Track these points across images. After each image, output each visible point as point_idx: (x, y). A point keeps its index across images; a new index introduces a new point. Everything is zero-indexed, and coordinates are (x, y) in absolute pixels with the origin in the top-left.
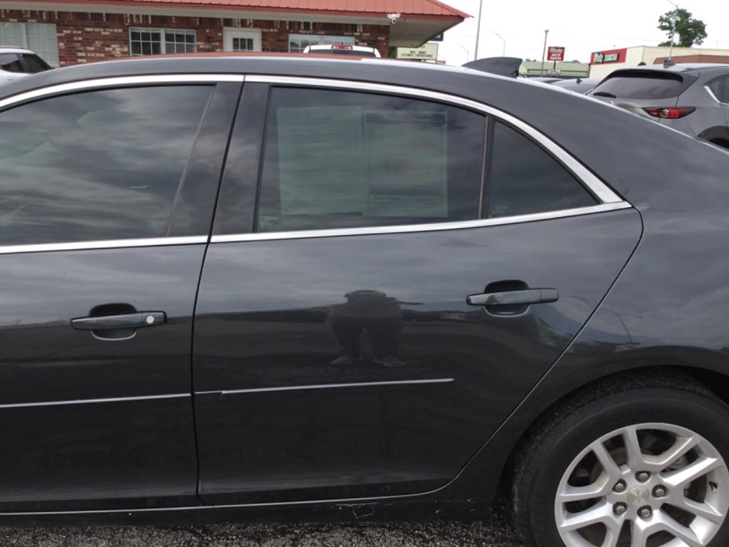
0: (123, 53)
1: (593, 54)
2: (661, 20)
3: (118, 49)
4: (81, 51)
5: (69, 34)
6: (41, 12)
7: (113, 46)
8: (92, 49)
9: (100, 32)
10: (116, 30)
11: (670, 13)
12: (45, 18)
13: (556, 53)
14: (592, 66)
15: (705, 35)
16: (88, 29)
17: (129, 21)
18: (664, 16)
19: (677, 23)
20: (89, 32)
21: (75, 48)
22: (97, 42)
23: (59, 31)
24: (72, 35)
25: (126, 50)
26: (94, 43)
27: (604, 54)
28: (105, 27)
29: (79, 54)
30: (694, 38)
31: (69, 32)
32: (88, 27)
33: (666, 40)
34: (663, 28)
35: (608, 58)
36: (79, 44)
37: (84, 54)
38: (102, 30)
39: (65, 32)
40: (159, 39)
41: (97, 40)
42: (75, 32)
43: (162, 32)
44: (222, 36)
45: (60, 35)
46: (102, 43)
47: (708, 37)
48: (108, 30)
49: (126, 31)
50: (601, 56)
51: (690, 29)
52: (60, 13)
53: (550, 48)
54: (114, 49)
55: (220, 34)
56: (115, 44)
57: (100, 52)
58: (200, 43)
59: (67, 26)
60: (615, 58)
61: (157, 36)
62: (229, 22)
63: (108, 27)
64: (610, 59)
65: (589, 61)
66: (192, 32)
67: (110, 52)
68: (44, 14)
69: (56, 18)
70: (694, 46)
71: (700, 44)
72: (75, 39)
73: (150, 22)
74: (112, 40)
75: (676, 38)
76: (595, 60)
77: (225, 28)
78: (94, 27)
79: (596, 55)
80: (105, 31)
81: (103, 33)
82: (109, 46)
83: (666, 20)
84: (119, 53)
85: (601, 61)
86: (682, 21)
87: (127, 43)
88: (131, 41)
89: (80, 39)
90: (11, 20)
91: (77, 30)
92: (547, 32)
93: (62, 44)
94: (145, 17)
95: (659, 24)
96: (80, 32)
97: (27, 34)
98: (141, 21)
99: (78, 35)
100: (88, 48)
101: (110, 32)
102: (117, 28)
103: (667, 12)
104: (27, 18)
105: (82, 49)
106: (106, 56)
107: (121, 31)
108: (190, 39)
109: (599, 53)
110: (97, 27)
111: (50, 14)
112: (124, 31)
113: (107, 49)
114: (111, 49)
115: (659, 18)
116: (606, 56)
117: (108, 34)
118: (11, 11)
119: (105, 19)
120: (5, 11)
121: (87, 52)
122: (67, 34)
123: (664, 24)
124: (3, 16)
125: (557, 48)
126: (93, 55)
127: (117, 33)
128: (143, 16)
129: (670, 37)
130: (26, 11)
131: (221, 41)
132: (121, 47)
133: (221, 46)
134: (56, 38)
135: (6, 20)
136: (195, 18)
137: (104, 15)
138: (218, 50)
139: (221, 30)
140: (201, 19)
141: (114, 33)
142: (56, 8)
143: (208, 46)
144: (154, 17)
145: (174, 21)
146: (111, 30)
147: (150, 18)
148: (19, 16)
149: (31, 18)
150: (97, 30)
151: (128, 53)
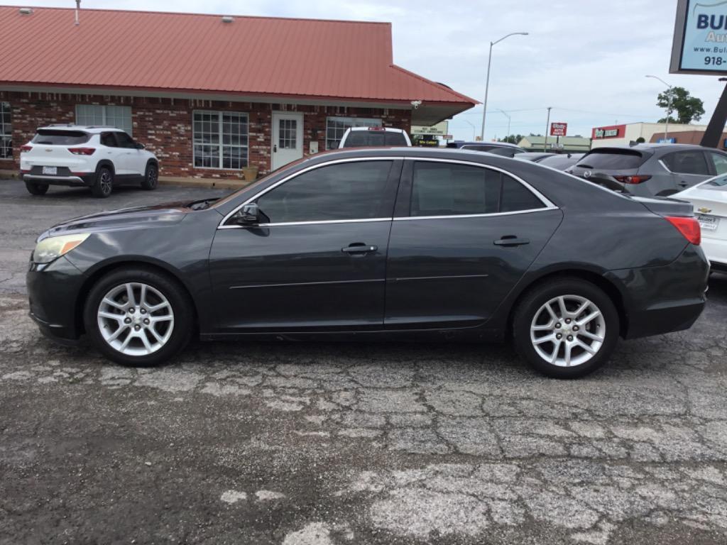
0: (186, 131)
1: (594, 130)
2: (660, 97)
3: (183, 128)
4: (151, 129)
5: (142, 115)
6: (119, 97)
7: (179, 125)
8: (161, 127)
9: (168, 114)
10: (181, 112)
11: (668, 91)
12: (122, 101)
13: (559, 129)
14: (593, 141)
15: (703, 112)
16: (158, 111)
17: (193, 105)
18: (663, 94)
19: (675, 100)
20: (159, 114)
21: (146, 126)
22: (165, 122)
23: (133, 113)
24: (145, 116)
25: (189, 128)
26: (162, 122)
27: (604, 129)
28: (173, 110)
29: (150, 132)
30: (692, 114)
31: (142, 113)
32: (159, 109)
33: (665, 116)
34: (662, 105)
35: (608, 133)
36: (150, 123)
37: (153, 132)
38: (170, 112)
39: (139, 113)
40: (218, 120)
41: (165, 120)
42: (147, 114)
43: (221, 114)
44: (271, 118)
45: (134, 115)
46: (169, 122)
47: (706, 113)
48: (175, 112)
49: (190, 112)
50: (602, 131)
51: (688, 106)
52: (135, 98)
53: (552, 124)
54: (179, 128)
55: (269, 117)
56: (180, 123)
57: (167, 130)
58: (252, 124)
59: (140, 109)
60: (615, 134)
61: (216, 118)
62: (277, 107)
63: (174, 110)
64: (610, 135)
65: (591, 137)
66: (247, 115)
67: (175, 130)
68: (122, 98)
69: (132, 102)
70: (693, 122)
71: (698, 120)
72: (147, 119)
73: (211, 106)
74: (178, 120)
75: (675, 115)
76: (596, 135)
77: (273, 112)
78: (163, 109)
79: (597, 131)
80: (172, 113)
81: (171, 115)
82: (175, 125)
83: (665, 98)
84: (183, 131)
85: (602, 136)
86: (680, 99)
87: (190, 123)
88: (193, 121)
89: (151, 119)
90: (94, 103)
91: (150, 111)
92: (549, 109)
93: (135, 123)
94: (207, 102)
95: (659, 101)
96: (151, 114)
97: (107, 115)
98: (203, 106)
99: (150, 116)
100: (157, 127)
101: (177, 114)
102: (183, 110)
103: (666, 90)
104: (108, 102)
105: (152, 127)
106: (172, 133)
107: (185, 113)
108: (244, 120)
109: (599, 129)
110: (165, 109)
111: (127, 99)
112: (188, 113)
113: (173, 128)
114: (176, 128)
115: (658, 96)
116: (606, 131)
117: (174, 115)
118: (94, 96)
119: (172, 104)
120: (90, 96)
121: (156, 130)
122: (140, 115)
123: (663, 101)
124: (87, 100)
125: (559, 124)
126: (162, 132)
127: (183, 115)
128: (205, 101)
129: (670, 113)
130: (108, 96)
131: (269, 122)
132: (186, 126)
133: (270, 127)
134: (131, 118)
135: (90, 103)
136: (249, 103)
137: (172, 100)
138: (267, 130)
139: (270, 113)
140: (253, 104)
141: (180, 115)
142: (132, 94)
143: (259, 126)
144: (214, 102)
145: (230, 106)
146: (178, 112)
147: (210, 103)
148: (101, 100)
149: (110, 102)
150: (166, 112)
151: (191, 131)
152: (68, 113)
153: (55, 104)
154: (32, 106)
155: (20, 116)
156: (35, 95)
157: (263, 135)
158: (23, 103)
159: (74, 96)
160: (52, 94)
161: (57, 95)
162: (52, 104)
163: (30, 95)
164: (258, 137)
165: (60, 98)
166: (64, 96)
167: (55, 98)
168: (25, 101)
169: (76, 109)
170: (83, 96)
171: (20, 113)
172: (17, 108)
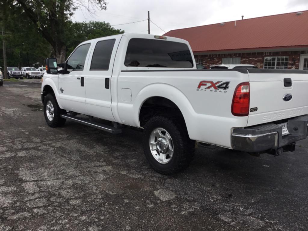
0: (261, 66)
3: (259, 65)
6: (237, 54)
7: (258, 64)
9: (254, 59)
10: (259, 58)
12: (238, 55)
16: (250, 59)
17: (264, 54)
20: (250, 60)
23: (241, 60)
24: (245, 61)
25: (262, 65)
28: (256, 57)
31: (244, 60)
39: (243, 60)
40: (275, 61)
41: (253, 62)
42: (246, 60)
43: (276, 58)
44: (299, 58)
45: (241, 61)
46: (254, 63)
48: (257, 58)
49: (263, 58)
52: (242, 54)
54: (258, 65)
55: (298, 57)
58: (290, 61)
59: (244, 58)
61: (274, 60)
62: (303, 52)
66: (287, 57)
72: (246, 62)
73: (272, 54)
74: (258, 62)
77: (301, 55)
78: (252, 58)
80: (256, 59)
81: (255, 60)
87: (263, 63)
88: (264, 62)
89: (247, 62)
90: (228, 57)
91: (247, 59)
94: (270, 53)
96: (248, 60)
97: (232, 61)
98: (269, 54)
99: (247, 61)
102: (260, 57)
107: (261, 58)
108: (287, 59)
110: (254, 57)
111: (240, 54)
114: (257, 65)
117: (257, 59)
118: (229, 54)
119: (256, 55)
120: (227, 54)
122: (243, 61)
124: (226, 56)
127: (260, 59)
128: (270, 52)
130: (233, 54)
131: (299, 60)
132: (261, 64)
133: (299, 62)
134: (240, 62)
135: (226, 57)
136: (289, 51)
137: (256, 53)
138: (297, 64)
139: (299, 56)
140: (291, 52)
141: (259, 59)
142: (241, 52)
143: (292, 62)
144: (274, 53)
145: (281, 54)
146: (258, 58)
147: (272, 53)
148: (230, 55)
149: (234, 56)
150: (253, 58)
151: (263, 66)
152: (219, 61)
153: (216, 58)
154: (209, 60)
155: (205, 64)
156: (210, 55)
157: (295, 66)
158: (207, 59)
159: (222, 55)
160: (215, 55)
161: (217, 55)
162: (215, 59)
163: (209, 56)
164: (292, 67)
165: (217, 56)
166: (219, 55)
167: (216, 56)
168: (207, 58)
169: (222, 59)
170: (225, 55)
171: (205, 63)
172: (204, 61)
